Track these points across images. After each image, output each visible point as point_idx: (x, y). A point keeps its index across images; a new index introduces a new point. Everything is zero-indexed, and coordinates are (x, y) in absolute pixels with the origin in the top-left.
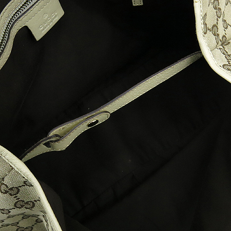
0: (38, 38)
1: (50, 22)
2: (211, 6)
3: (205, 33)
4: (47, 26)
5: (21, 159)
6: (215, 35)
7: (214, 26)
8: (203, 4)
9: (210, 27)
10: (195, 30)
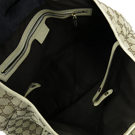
0: (41, 43)
1: (45, 35)
2: (117, 24)
3: (119, 36)
4: (44, 37)
5: (24, 96)
6: (123, 35)
7: (121, 31)
8: (114, 24)
9: (120, 33)
10: (115, 36)
